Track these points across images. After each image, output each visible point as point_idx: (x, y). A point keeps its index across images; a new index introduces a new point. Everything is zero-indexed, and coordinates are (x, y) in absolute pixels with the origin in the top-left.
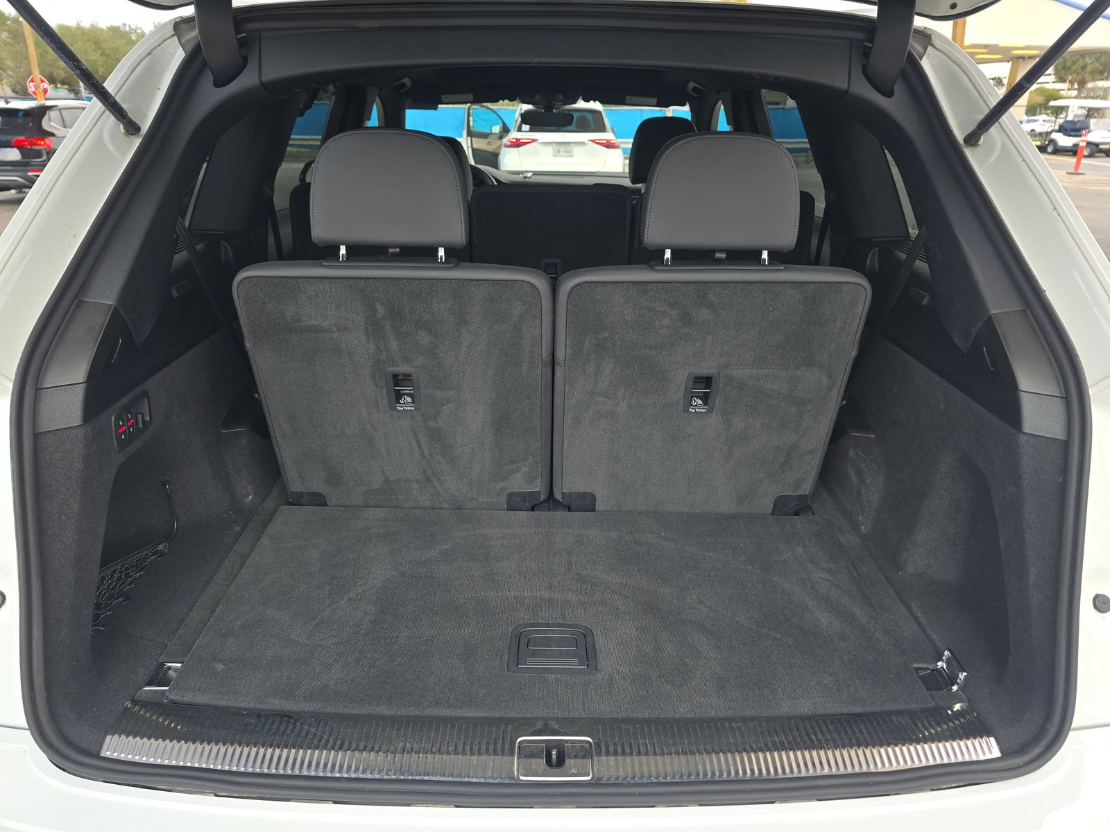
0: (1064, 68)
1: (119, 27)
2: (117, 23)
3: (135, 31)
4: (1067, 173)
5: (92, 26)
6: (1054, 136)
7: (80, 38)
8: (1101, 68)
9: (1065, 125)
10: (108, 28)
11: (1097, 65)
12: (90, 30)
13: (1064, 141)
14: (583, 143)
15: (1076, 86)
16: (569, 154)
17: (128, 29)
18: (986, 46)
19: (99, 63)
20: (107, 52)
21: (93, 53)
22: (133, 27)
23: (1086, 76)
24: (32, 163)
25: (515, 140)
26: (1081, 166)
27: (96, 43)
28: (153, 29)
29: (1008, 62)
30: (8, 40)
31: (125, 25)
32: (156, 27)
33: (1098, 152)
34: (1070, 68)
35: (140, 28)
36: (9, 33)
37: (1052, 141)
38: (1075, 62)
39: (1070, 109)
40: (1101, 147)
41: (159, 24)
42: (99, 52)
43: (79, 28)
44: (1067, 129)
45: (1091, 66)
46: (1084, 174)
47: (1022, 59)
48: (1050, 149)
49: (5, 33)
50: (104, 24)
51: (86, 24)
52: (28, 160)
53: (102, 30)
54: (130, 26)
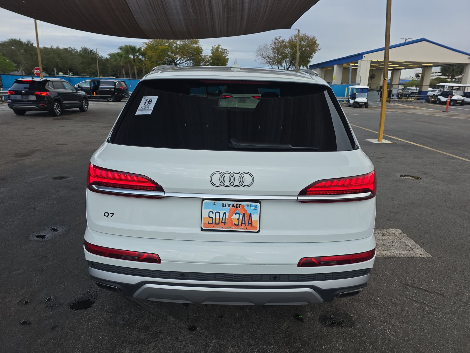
0: (445, 70)
1: (68, 49)
2: (66, 47)
3: (74, 50)
4: (443, 112)
5: (57, 48)
6: (439, 97)
7: (53, 53)
8: (460, 70)
9: (443, 93)
10: (63, 49)
11: (458, 69)
12: (56, 49)
13: (443, 99)
14: (249, 98)
15: (450, 77)
16: (244, 101)
17: (71, 49)
18: (411, 62)
19: (59, 62)
20: (63, 58)
21: (57, 59)
22: (73, 49)
23: (454, 73)
24: (41, 101)
25: (224, 96)
26: (448, 109)
27: (58, 55)
28: (81, 49)
29: (421, 68)
30: (24, 53)
31: (70, 48)
32: (82, 49)
33: (457, 104)
34: (447, 70)
35: (76, 49)
36: (24, 50)
37: (439, 99)
38: (449, 68)
39: (445, 87)
40: (458, 101)
41: (84, 48)
42: (59, 58)
43: (52, 48)
44: (444, 94)
45: (456, 70)
46: (450, 112)
47: (426, 67)
48: (437, 102)
49: (23, 50)
50: (61, 47)
51: (55, 47)
52: (40, 100)
53: (61, 50)
54: (72, 48)
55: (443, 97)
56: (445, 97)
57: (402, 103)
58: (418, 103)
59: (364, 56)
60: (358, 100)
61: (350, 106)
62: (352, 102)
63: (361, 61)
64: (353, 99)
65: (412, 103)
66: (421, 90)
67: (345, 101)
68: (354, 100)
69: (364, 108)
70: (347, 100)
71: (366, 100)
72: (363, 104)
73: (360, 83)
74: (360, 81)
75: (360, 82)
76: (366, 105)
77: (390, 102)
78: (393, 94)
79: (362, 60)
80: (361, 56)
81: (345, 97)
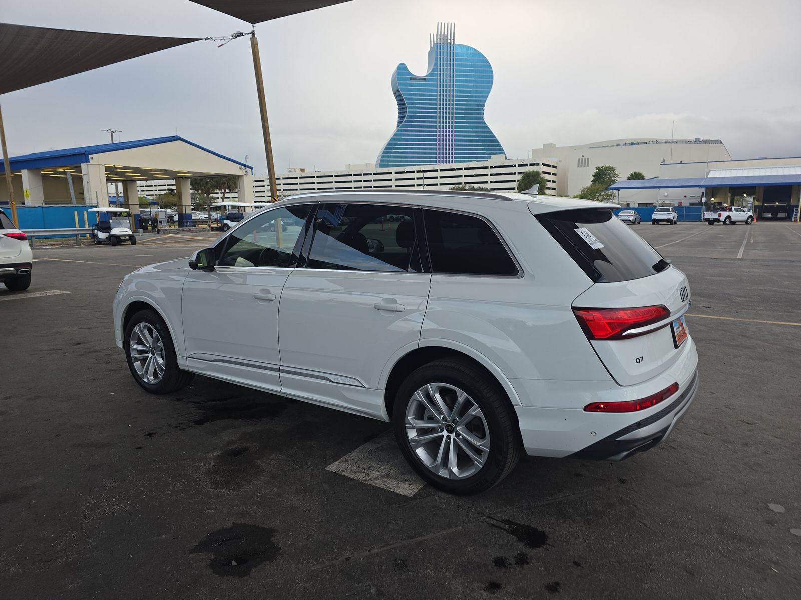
18: (166, 171)
29: (174, 180)
55: (231, 221)
56: (234, 222)
57: (178, 233)
58: (200, 232)
59: (90, 156)
60: (115, 231)
61: (100, 243)
62: (102, 236)
63: (87, 165)
64: (104, 231)
65: (192, 233)
66: (181, 213)
67: (88, 236)
68: (108, 233)
69: (129, 245)
70: (90, 233)
71: (130, 233)
72: (127, 238)
73: (98, 204)
74: (97, 199)
75: (97, 201)
76: (132, 240)
77: (160, 233)
78: (160, 220)
79: (89, 164)
80: (85, 156)
81: (87, 228)
